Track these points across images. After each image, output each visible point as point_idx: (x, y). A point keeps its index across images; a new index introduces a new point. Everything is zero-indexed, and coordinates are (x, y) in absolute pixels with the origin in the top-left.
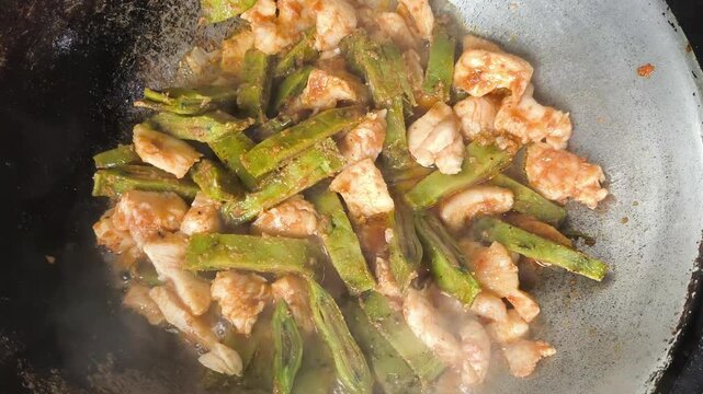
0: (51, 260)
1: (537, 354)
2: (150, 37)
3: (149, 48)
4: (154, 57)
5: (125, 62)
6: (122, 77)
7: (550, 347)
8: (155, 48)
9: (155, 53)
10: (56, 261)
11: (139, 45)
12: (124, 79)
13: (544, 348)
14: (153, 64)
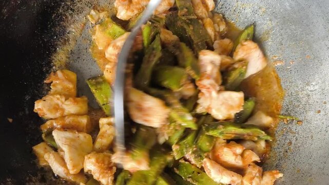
0: (11, 120)
1: (274, 177)
2: (69, 4)
3: (68, 9)
4: (70, 14)
5: (55, 16)
6: (53, 24)
7: (279, 173)
8: (71, 9)
9: (71, 12)
10: (13, 121)
11: (63, 7)
12: (54, 26)
13: (277, 173)
14: (70, 18)
